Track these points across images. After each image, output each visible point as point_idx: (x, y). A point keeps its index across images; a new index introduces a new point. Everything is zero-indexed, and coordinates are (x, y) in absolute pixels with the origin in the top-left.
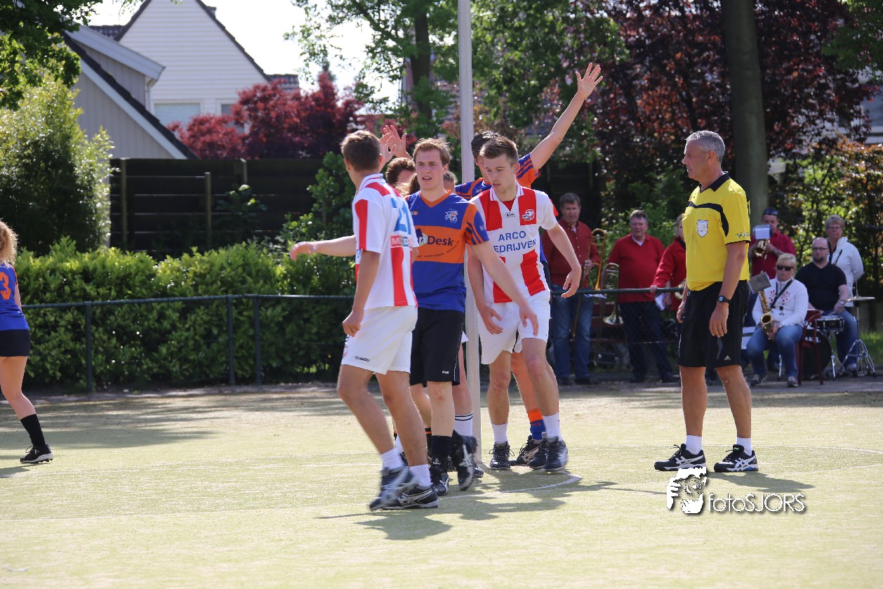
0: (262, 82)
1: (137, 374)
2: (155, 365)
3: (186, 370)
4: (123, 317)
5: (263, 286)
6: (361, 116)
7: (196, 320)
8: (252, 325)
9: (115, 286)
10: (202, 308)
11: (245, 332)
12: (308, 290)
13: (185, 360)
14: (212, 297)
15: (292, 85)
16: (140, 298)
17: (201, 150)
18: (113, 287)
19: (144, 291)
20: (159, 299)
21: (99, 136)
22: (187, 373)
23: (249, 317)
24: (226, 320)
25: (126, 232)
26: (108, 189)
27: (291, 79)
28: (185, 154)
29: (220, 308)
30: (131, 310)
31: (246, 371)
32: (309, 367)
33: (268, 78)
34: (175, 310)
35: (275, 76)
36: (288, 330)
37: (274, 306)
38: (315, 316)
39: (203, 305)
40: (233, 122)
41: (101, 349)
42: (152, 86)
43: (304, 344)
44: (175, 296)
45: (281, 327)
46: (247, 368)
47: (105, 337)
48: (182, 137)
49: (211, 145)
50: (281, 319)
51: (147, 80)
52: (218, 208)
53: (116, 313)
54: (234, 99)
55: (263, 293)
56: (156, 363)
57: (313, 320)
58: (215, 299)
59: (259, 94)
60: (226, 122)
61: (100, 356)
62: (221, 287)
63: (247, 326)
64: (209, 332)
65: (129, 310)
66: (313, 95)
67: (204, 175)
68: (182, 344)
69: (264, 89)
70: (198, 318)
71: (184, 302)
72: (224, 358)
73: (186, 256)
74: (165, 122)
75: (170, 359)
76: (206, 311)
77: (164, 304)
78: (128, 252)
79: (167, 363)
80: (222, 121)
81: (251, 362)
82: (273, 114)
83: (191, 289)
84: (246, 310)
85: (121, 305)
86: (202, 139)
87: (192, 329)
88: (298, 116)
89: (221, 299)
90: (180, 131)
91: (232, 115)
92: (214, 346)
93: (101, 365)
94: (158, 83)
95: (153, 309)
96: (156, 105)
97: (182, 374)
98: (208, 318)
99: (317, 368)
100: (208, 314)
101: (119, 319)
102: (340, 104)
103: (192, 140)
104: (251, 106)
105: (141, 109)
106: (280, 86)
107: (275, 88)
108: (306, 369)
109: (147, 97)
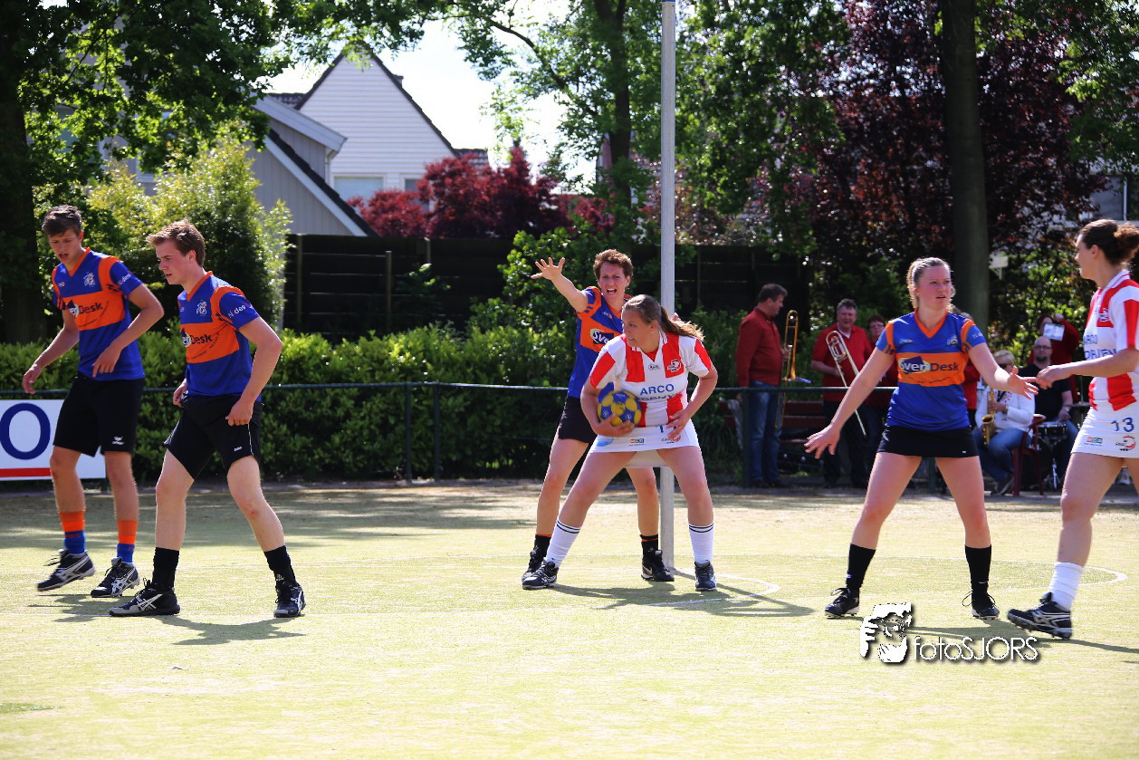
0: (448, 155)
1: (308, 464)
2: (326, 455)
3: (360, 461)
4: (295, 402)
5: (444, 374)
6: (555, 195)
7: (371, 408)
8: (432, 416)
9: (287, 370)
10: (379, 395)
11: (423, 423)
12: (492, 379)
13: (358, 451)
14: (390, 384)
15: (481, 161)
16: (313, 383)
17: (382, 227)
18: (285, 371)
19: (318, 376)
20: (333, 385)
21: (277, 209)
22: (361, 465)
23: (428, 406)
24: (403, 409)
25: (300, 313)
26: (283, 266)
27: (481, 153)
28: (365, 231)
29: (399, 397)
30: (304, 396)
31: (424, 465)
32: (491, 463)
33: (455, 152)
34: (350, 397)
35: (464, 151)
36: (470, 421)
37: (455, 395)
38: (499, 407)
39: (380, 392)
40: (419, 197)
41: (270, 436)
42: (333, 158)
43: (486, 436)
44: (350, 382)
45: (462, 417)
46: (425, 461)
47: (275, 424)
48: (362, 213)
49: (394, 222)
50: (462, 409)
51: (328, 151)
52: (398, 289)
53: (288, 399)
54: (419, 172)
55: (444, 382)
56: (329, 453)
57: (497, 411)
58: (393, 386)
59: (447, 169)
60: (412, 199)
61: (269, 444)
62: (399, 374)
63: (426, 416)
64: (385, 421)
65: (301, 395)
66: (505, 171)
67: (384, 253)
68: (356, 434)
69: (452, 164)
70: (374, 407)
71: (360, 389)
72: (400, 450)
73: (363, 339)
74: (345, 197)
75: (343, 449)
76: (383, 399)
77: (338, 391)
78: (302, 334)
79: (340, 454)
80: (407, 197)
81: (430, 455)
82: (461, 192)
83: (368, 374)
84: (425, 399)
85: (293, 390)
86: (384, 216)
87: (367, 418)
88: (488, 194)
89: (399, 386)
90: (362, 206)
91: (417, 191)
92: (391, 437)
93: (270, 454)
94: (339, 155)
95: (326, 394)
96: (336, 178)
97: (356, 466)
98: (386, 406)
99: (500, 463)
100: (385, 402)
101: (291, 405)
102: (533, 182)
103: (373, 215)
104: (438, 181)
105: (320, 182)
106: (470, 161)
107: (464, 163)
108: (488, 464)
109: (326, 170)
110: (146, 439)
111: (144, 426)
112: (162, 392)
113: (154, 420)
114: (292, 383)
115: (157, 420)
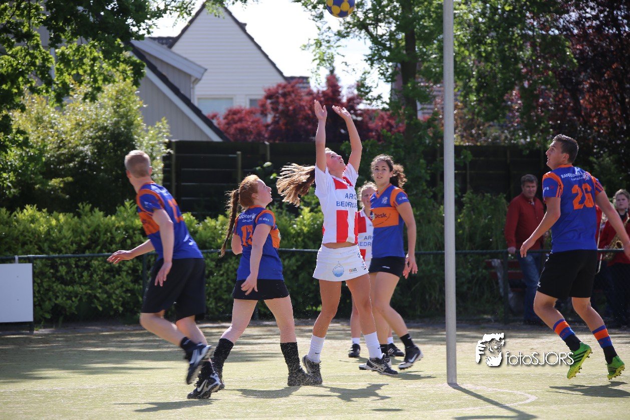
0: (283, 82)
3: (220, 307)
6: (360, 110)
7: (228, 268)
13: (219, 299)
15: (305, 85)
17: (233, 135)
21: (160, 124)
26: (162, 164)
27: (304, 80)
28: (221, 137)
32: (317, 307)
33: (286, 78)
34: (212, 260)
35: (292, 78)
36: (300, 277)
37: (290, 258)
40: (260, 112)
42: (197, 83)
45: (295, 274)
48: (219, 124)
49: (242, 131)
50: (295, 268)
51: (193, 79)
54: (260, 94)
59: (280, 91)
60: (254, 113)
66: (323, 92)
67: (235, 154)
68: (217, 287)
69: (284, 87)
70: (231, 267)
73: (221, 217)
74: (206, 112)
80: (251, 112)
82: (291, 108)
86: (235, 126)
87: (225, 275)
90: (218, 119)
91: (258, 108)
94: (201, 82)
96: (199, 99)
97: (217, 310)
102: (344, 99)
103: (226, 126)
104: (273, 100)
105: (187, 101)
106: (297, 85)
107: (293, 87)
109: (192, 93)
110: (62, 292)
111: (62, 283)
112: (74, 257)
113: (69, 278)
115: (71, 278)
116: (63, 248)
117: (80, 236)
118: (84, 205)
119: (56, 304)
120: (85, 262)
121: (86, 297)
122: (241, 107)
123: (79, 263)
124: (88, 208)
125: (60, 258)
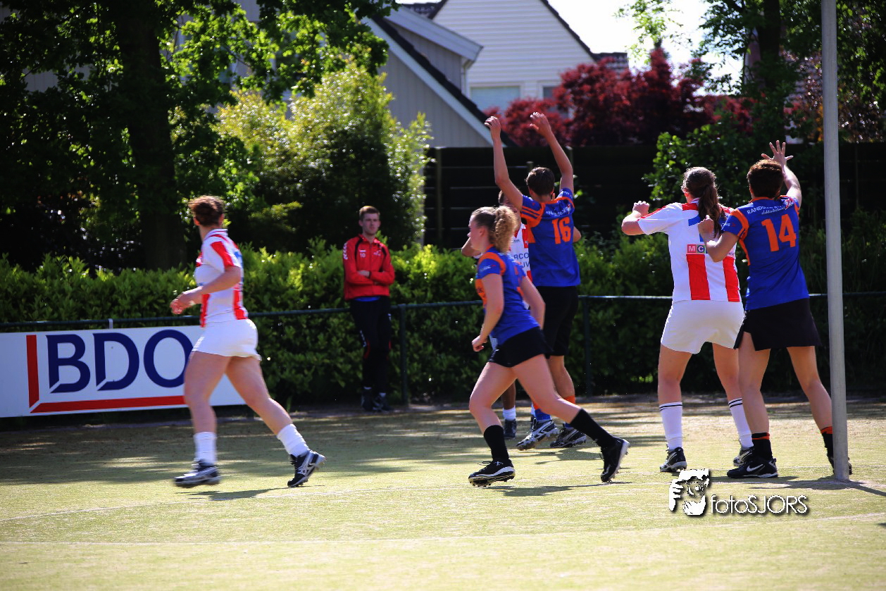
0: (588, 61)
4: (440, 321)
5: (592, 287)
6: (699, 97)
8: (581, 330)
9: (432, 287)
12: (643, 290)
15: (621, 65)
16: (458, 300)
17: (521, 138)
18: (429, 289)
19: (463, 293)
21: (416, 123)
25: (441, 229)
26: (422, 181)
27: (621, 57)
30: (449, 314)
32: (644, 377)
33: (595, 57)
35: (603, 55)
36: (621, 335)
37: (605, 309)
40: (556, 106)
41: (416, 356)
42: (469, 67)
45: (614, 331)
47: (421, 344)
50: (612, 323)
51: (464, 61)
53: (433, 317)
54: (556, 80)
55: (593, 294)
59: (584, 75)
60: (549, 107)
61: (415, 364)
65: (446, 313)
66: (646, 74)
67: (525, 164)
69: (591, 70)
78: (445, 250)
81: (580, 370)
82: (601, 98)
85: (438, 308)
86: (522, 125)
88: (629, 98)
91: (554, 99)
93: (416, 374)
94: (475, 65)
95: (472, 312)
96: (472, 89)
101: (436, 324)
102: (675, 83)
103: (510, 127)
104: (575, 89)
105: (456, 92)
106: (609, 66)
107: (602, 69)
108: (641, 378)
109: (463, 81)
110: (290, 363)
111: (289, 350)
112: (305, 314)
113: (298, 344)
114: (437, 301)
115: (301, 342)
116: (289, 302)
117: (313, 285)
118: (317, 241)
119: (282, 380)
120: (320, 320)
121: (323, 368)
122: (530, 98)
123: (312, 322)
124: (322, 244)
125: (287, 316)
